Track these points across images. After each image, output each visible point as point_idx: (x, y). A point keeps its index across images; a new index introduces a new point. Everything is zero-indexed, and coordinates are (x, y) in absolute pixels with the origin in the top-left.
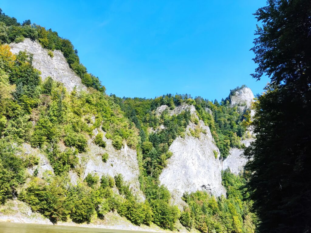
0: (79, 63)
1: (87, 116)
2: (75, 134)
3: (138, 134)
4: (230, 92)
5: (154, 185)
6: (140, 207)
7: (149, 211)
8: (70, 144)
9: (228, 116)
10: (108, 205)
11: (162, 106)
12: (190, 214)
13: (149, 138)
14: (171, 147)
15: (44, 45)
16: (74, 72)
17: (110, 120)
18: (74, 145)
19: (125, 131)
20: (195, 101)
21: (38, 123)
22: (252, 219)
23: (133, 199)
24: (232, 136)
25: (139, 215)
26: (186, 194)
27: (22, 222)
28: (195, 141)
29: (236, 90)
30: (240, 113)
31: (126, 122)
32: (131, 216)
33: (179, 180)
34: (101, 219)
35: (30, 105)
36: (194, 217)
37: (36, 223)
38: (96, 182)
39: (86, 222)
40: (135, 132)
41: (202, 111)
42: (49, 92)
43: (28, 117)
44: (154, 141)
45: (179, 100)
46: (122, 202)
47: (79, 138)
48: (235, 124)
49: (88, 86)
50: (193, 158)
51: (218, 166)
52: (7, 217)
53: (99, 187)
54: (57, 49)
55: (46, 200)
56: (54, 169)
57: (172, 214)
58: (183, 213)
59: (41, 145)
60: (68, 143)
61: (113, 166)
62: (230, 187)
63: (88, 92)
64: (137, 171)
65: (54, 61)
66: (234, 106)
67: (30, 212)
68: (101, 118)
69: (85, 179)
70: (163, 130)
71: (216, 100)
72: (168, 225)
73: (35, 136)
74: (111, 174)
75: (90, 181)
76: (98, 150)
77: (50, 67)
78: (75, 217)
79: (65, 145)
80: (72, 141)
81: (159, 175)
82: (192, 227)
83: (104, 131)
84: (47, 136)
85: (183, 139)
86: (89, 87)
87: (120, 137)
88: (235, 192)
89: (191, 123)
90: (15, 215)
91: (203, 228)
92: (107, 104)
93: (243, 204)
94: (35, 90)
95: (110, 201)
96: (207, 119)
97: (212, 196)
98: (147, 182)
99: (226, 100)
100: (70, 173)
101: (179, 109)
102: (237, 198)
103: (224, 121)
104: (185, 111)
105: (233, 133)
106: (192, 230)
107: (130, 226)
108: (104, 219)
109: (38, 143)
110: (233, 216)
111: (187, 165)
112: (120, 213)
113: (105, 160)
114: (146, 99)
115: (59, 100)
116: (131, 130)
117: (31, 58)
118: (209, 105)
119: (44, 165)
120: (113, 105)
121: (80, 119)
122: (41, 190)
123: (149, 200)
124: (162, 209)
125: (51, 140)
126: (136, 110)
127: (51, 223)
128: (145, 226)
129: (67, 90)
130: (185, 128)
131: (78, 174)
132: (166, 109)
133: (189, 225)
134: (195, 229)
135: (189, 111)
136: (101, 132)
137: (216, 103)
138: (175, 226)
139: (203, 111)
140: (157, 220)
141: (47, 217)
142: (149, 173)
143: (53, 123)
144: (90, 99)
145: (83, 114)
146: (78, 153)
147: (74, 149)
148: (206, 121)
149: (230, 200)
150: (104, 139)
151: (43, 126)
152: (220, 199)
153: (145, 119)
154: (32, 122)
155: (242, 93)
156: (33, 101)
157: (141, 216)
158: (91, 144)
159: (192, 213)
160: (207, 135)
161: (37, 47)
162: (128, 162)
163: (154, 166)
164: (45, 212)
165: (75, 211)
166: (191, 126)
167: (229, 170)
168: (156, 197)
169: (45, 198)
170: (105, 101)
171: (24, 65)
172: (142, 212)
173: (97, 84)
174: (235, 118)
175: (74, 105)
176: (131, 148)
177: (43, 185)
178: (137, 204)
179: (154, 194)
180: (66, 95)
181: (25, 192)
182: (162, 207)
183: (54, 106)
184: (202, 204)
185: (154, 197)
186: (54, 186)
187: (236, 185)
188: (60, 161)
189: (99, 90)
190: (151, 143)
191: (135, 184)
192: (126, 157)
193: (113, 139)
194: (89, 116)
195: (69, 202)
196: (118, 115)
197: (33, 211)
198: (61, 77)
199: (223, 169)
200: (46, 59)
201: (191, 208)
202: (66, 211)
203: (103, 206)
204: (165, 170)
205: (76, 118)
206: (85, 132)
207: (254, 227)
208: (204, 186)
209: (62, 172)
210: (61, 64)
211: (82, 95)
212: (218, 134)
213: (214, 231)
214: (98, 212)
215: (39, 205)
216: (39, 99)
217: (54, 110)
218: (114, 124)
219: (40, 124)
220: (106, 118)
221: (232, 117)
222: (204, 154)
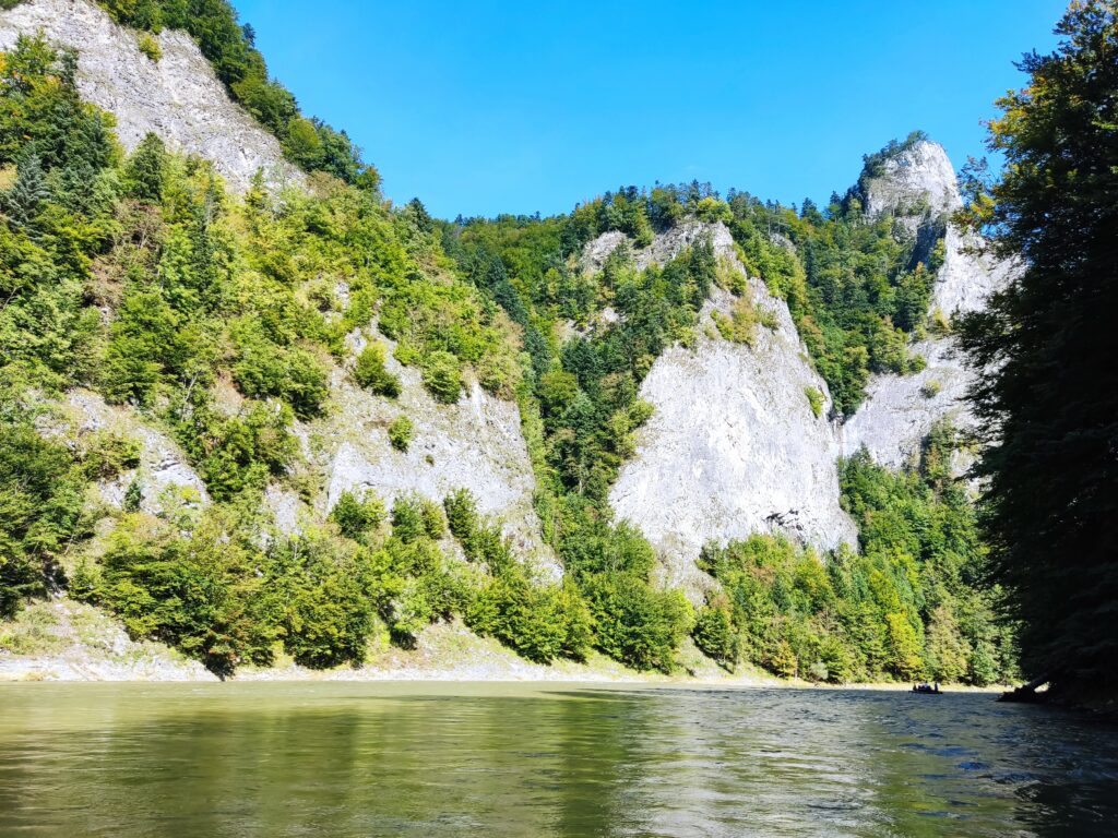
0: (263, 77)
1: (316, 284)
2: (273, 349)
3: (521, 345)
4: (862, 166)
5: (592, 522)
6: (544, 600)
7: (579, 611)
8: (258, 389)
9: (859, 258)
10: (427, 600)
11: (605, 236)
12: (728, 616)
13: (562, 362)
14: (645, 385)
15: (119, 12)
16: (248, 116)
17: (407, 295)
18: (275, 392)
19: (468, 333)
20: (728, 206)
21: (123, 311)
22: (957, 621)
23: (519, 576)
24: (874, 331)
25: (545, 627)
26: (710, 548)
27: (91, 678)
28: (734, 359)
29: (885, 155)
30: (902, 243)
31: (472, 299)
32: (515, 631)
33: (681, 502)
34: (404, 649)
35: (83, 242)
36: (745, 625)
37: (149, 679)
38: (375, 523)
39: (349, 662)
40: (507, 336)
41: (757, 244)
42: (153, 191)
43: (73, 286)
44: (582, 369)
45: (667, 209)
46: (479, 588)
47: (292, 364)
48: (886, 286)
49: (307, 166)
50: (732, 419)
51: (826, 444)
52: (31, 664)
53: (388, 538)
54: (173, 25)
55: (181, 593)
56: (207, 481)
57: (666, 620)
58: (706, 614)
59: (144, 394)
61: (435, 464)
62: (870, 514)
63: (311, 191)
64: (528, 476)
65: (165, 74)
66: (881, 217)
67: (122, 639)
68: (370, 289)
69: (331, 514)
70: (612, 325)
71: (807, 202)
72: (653, 655)
73: (114, 362)
74: (430, 491)
75: (350, 519)
76: (372, 408)
77: (151, 98)
78: (304, 649)
79: (242, 391)
80: (264, 376)
81: (609, 487)
82: (739, 658)
83: (388, 335)
84: (166, 363)
85: (688, 352)
86: (314, 172)
87: (449, 356)
88: (888, 529)
89: (716, 293)
90: (62, 655)
91: (779, 660)
92: (390, 233)
93: (921, 571)
94: (96, 185)
95: (433, 587)
96: (778, 274)
97: (805, 548)
98: (565, 513)
99: (847, 199)
100: (271, 495)
101: (668, 244)
102: (898, 550)
103: (844, 278)
105: (879, 318)
106: (738, 667)
107: (513, 665)
108: (416, 649)
109: (131, 389)
110: (885, 614)
111: (710, 445)
112: (475, 626)
113: (400, 442)
114: (542, 217)
115: (195, 223)
117: (71, 62)
118: (781, 221)
119: (165, 468)
120: (415, 236)
121: (289, 293)
122: (156, 560)
123: (579, 575)
124: (626, 605)
125: (179, 374)
126: (505, 257)
127: (211, 677)
128: (571, 664)
129: (228, 189)
130: (696, 311)
131: (304, 496)
132: (621, 248)
133: (728, 651)
134: (751, 665)
135: (707, 245)
136: (375, 340)
137: (809, 210)
138: (676, 658)
139: (762, 242)
140: (612, 640)
141: (192, 655)
142: (570, 482)
143: (182, 312)
144: (322, 219)
145: (302, 275)
146: (298, 421)
147: (277, 406)
148: (774, 282)
149: (873, 560)
150: (391, 367)
151: (141, 322)
152: (835, 559)
153: (544, 291)
154: (100, 310)
155: (910, 165)
156: (91, 230)
157: (550, 631)
158: (341, 387)
159: (736, 613)
160: (782, 331)
161: (89, 22)
162: (489, 445)
163: (589, 456)
164: (181, 636)
165: (303, 627)
166: (719, 301)
167: (867, 456)
168: (601, 563)
169: (174, 587)
170: (380, 224)
171: (43, 90)
172: (553, 618)
173: (344, 160)
174: (884, 262)
175: (260, 243)
176: (498, 395)
177: (161, 538)
178: (534, 591)
179: (593, 554)
180: (227, 207)
181: (94, 571)
182: (627, 596)
183: (178, 244)
184: (771, 579)
185: (595, 563)
186: (208, 541)
187: (895, 507)
188: (225, 450)
189: (354, 183)
190: (571, 377)
191: (521, 523)
192: (482, 430)
193: (426, 364)
194: (323, 282)
195: (275, 596)
196: (437, 274)
197: (134, 637)
198: (201, 135)
199: (845, 454)
200: (132, 69)
201: (730, 593)
202: (267, 628)
203: (410, 604)
204: (628, 467)
205: (271, 290)
206: (313, 343)
207: (968, 649)
208: (776, 515)
209: (240, 489)
210: (193, 86)
211: (289, 205)
212: (823, 328)
213: (821, 669)
214: (393, 624)
215: (153, 615)
216: (113, 218)
217: (179, 261)
218: (425, 308)
219: (130, 316)
220: (390, 289)
221: (872, 261)
222: (771, 400)
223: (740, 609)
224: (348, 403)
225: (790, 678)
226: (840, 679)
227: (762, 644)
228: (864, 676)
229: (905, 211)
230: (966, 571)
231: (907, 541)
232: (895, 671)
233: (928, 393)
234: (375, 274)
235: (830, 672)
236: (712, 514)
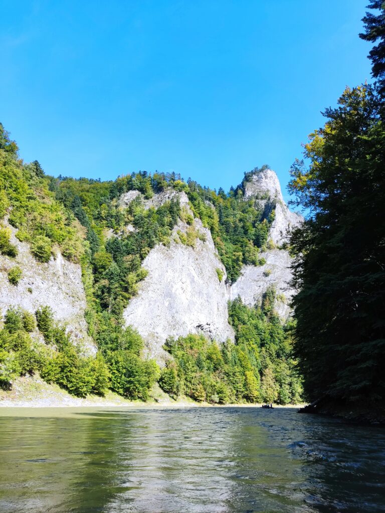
3: (85, 237)
4: (243, 176)
5: (114, 326)
6: (86, 364)
7: (103, 370)
9: (241, 215)
10: (20, 364)
11: (131, 192)
12: (176, 372)
13: (106, 248)
14: (145, 261)
17: (27, 206)
19: (58, 229)
20: (187, 184)
22: (274, 375)
23: (73, 351)
24: (245, 247)
25: (84, 378)
26: (170, 340)
28: (186, 253)
29: (253, 173)
30: (258, 210)
31: (61, 213)
32: (68, 381)
33: (158, 318)
34: (4, 390)
36: (184, 377)
40: (78, 231)
41: (199, 203)
44: (115, 252)
45: (160, 183)
46: (50, 358)
48: (251, 228)
50: (184, 280)
51: (223, 294)
57: (146, 374)
58: (166, 372)
61: (33, 293)
62: (240, 326)
64: (83, 302)
66: (250, 198)
68: (6, 201)
70: (131, 232)
71: (221, 189)
74: (28, 307)
81: (124, 309)
82: (180, 393)
83: (13, 225)
85: (166, 248)
87: (47, 239)
88: (248, 333)
89: (180, 223)
91: (197, 393)
92: (20, 174)
93: (260, 352)
95: (24, 357)
96: (207, 217)
97: (212, 341)
98: (101, 321)
99: (237, 189)
101: (160, 199)
102: (251, 343)
105: (248, 241)
106: (179, 397)
108: (11, 390)
110: (245, 372)
111: (173, 291)
112: (46, 378)
113: (14, 280)
116: (70, 229)
118: (210, 195)
120: (33, 178)
123: (105, 352)
124: (127, 367)
126: (81, 196)
128: (96, 397)
130: (171, 230)
132: (138, 198)
133: (175, 390)
134: (185, 396)
135: (177, 201)
136: (6, 227)
137: (221, 192)
138: (150, 393)
139: (201, 203)
140: (119, 385)
142: (105, 306)
148: (205, 221)
149: (241, 347)
150: (13, 241)
152: (225, 346)
153: (99, 214)
155: (263, 178)
157: (87, 380)
160: (207, 243)
162: (64, 285)
163: (115, 294)
166: (181, 227)
167: (240, 301)
168: (117, 346)
170: (15, 170)
172: (89, 374)
174: (251, 218)
176: (71, 260)
178: (80, 360)
179: (112, 341)
182: (128, 362)
184: (196, 355)
185: (113, 346)
187: (251, 324)
189: (3, 148)
190: (109, 255)
191: (77, 325)
192: (61, 277)
193: (33, 242)
196: (44, 198)
199: (231, 299)
201: (178, 362)
203: (10, 366)
204: (134, 300)
207: (278, 388)
208: (201, 325)
212: (225, 243)
213: (216, 398)
218: (36, 214)
220: (17, 202)
221: (246, 216)
222: (201, 273)
223: (182, 369)
225: (202, 402)
226: (224, 402)
227: (190, 386)
228: (234, 401)
229: (260, 197)
230: (278, 352)
231: (255, 339)
232: (248, 398)
233: (266, 275)
234: (9, 194)
235: (220, 399)
236: (172, 324)
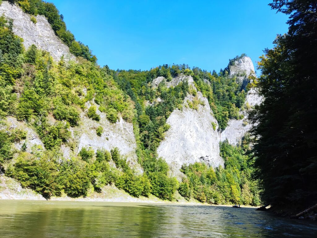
0: (65, 29)
1: (78, 88)
2: (65, 106)
3: (134, 107)
4: (229, 62)
5: (152, 158)
6: (138, 179)
7: (147, 183)
8: (60, 118)
9: (227, 87)
10: (105, 179)
11: (159, 78)
12: (188, 185)
13: (146, 112)
14: (168, 120)
15: (26, 9)
16: (60, 40)
17: (103, 92)
18: (65, 119)
19: (120, 104)
20: (192, 71)
21: (23, 95)
22: (250, 188)
23: (131, 172)
24: (230, 108)
26: (184, 166)
27: (11, 199)
28: (193, 113)
29: (235, 60)
30: (238, 84)
31: (121, 94)
32: (129, 188)
33: (177, 153)
34: (98, 192)
35: (12, 75)
36: (193, 188)
37: (27, 199)
38: (91, 156)
39: (82, 196)
40: (131, 105)
41: (200, 82)
42: (33, 61)
43: (10, 87)
44: (151, 114)
45: (176, 71)
46: (120, 176)
47: (70, 111)
48: (234, 95)
49: (77, 55)
50: (191, 130)
51: (216, 138)
53: (95, 161)
54: (41, 14)
55: (37, 175)
56: (45, 143)
57: (171, 186)
58: (182, 184)
59: (28, 118)
60: (58, 117)
61: (109, 140)
62: (227, 158)
63: (77, 62)
64: (135, 144)
65: (38, 27)
66: (233, 76)
67: (20, 188)
68: (93, 90)
69: (79, 154)
70: (160, 102)
71: (214, 71)
72: (167, 196)
73: (20, 109)
74: (107, 148)
75: (84, 155)
76: (92, 124)
77: (33, 34)
78: (70, 192)
79: (55, 118)
80: (62, 114)
81: (157, 148)
82: (191, 197)
83: (97, 103)
84: (34, 109)
85: (180, 111)
86: (78, 57)
87: (115, 110)
88: (232, 162)
89: (188, 95)
90: (3, 192)
91: (201, 197)
92: (99, 75)
93: (240, 174)
94: (17, 59)
95: (107, 175)
96: (205, 91)
97: (210, 167)
98: (145, 155)
99: (225, 70)
100: (62, 148)
101: (176, 81)
102: (235, 168)
103: (223, 93)
104: (182, 83)
105: (232, 104)
106: (190, 199)
107: (128, 198)
108: (101, 192)
109: (25, 117)
110: (230, 185)
111: (185, 137)
112: (118, 186)
113: (99, 134)
114: (141, 71)
115: (44, 70)
116: (126, 103)
117: (11, 23)
118: (207, 76)
119: (33, 139)
120: (106, 76)
121: (70, 90)
122: (30, 166)
123: (148, 172)
124: (160, 181)
125: (38, 113)
126: (130, 82)
127: (44, 199)
128: (144, 198)
129: (54, 60)
130: (183, 100)
131: (71, 148)
132: (163, 81)
133: (188, 195)
134: (194, 199)
135: (187, 82)
136: (94, 105)
137: (214, 73)
138: (173, 197)
139: (201, 81)
140: (156, 191)
141: (39, 193)
142: (146, 146)
143: (39, 95)
144: (80, 70)
145: (73, 85)
146: (70, 127)
147: (65, 123)
148: (204, 93)
149: (228, 170)
150: (98, 112)
151: (28, 98)
152: (218, 170)
153: (141, 92)
154: (16, 94)
155: (242, 63)
156: (15, 71)
157: (139, 188)
158: (83, 117)
159: (190, 184)
160: (206, 106)
161: (17, 12)
162: (124, 135)
163: (152, 139)
164: (36, 187)
165: (70, 186)
166: (189, 98)
167: (227, 142)
168: (154, 169)
169: (35, 173)
170: (96, 72)
171: (3, 31)
172: (140, 185)
173: (87, 54)
174: (234, 89)
175: (62, 76)
176: (127, 121)
177: (32, 159)
178: (135, 177)
179: (152, 167)
180: (53, 65)
181: (13, 168)
182: (161, 179)
183: (40, 76)
184: (200, 175)
185: (152, 169)
186: (45, 161)
187: (234, 156)
188: (50, 135)
189: (90, 60)
190: (148, 116)
191: (132, 158)
192: (122, 131)
193: (108, 112)
194: (80, 88)
195: (63, 177)
196: (112, 87)
197: (23, 187)
198: (47, 45)
199: (222, 141)
200: (28, 25)
201: (189, 179)
202: (60, 186)
203: (100, 180)
204: (163, 143)
205: (65, 90)
206: (76, 105)
207: (252, 196)
208: (202, 157)
209: (54, 146)
210: (45, 31)
211: (71, 66)
212: (217, 106)
213: (213, 200)
214: (95, 185)
215: (29, 181)
216: (22, 68)
217: (40, 81)
218: (108, 96)
219: (25, 96)
220: (98, 90)
221: (231, 88)
222: (202, 126)
224: (85, 122)
225: (204, 203)
226: (218, 203)
227: (197, 193)
228: (224, 203)
229: (240, 75)
230: (252, 174)
231: (237, 165)
232: (232, 201)
233: (244, 125)
235: (215, 201)
236: (185, 156)
